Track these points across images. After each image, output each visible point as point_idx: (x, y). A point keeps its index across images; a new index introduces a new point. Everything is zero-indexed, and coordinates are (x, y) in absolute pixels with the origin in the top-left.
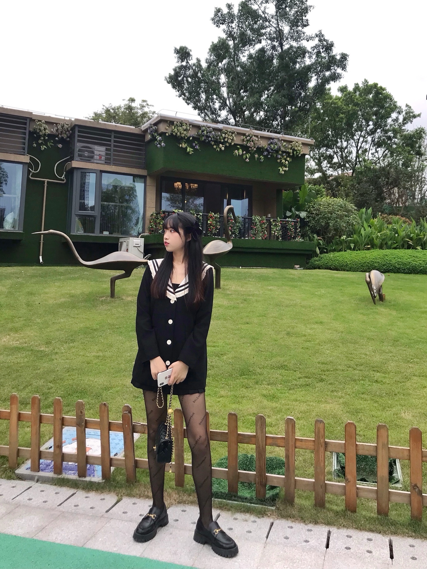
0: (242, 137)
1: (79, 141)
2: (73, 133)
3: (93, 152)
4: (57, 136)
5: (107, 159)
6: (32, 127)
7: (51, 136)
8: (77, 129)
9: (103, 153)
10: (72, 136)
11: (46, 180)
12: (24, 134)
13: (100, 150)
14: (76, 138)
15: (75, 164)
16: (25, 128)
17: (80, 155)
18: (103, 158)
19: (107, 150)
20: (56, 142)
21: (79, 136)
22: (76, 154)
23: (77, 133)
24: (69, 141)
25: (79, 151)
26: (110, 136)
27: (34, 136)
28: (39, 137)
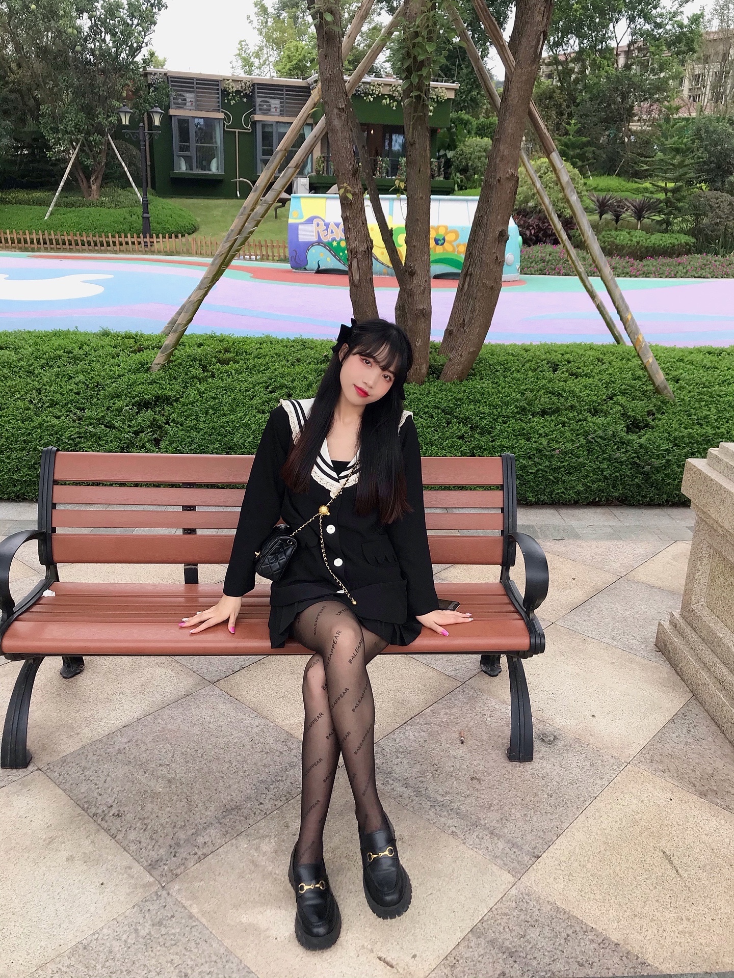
0: (388, 88)
1: (258, 97)
2: (253, 90)
3: (270, 106)
4: (242, 92)
5: (281, 111)
6: (222, 87)
7: (238, 92)
8: (256, 87)
9: (278, 106)
10: (253, 91)
11: (237, 130)
12: (218, 94)
13: (275, 103)
14: (257, 95)
15: (257, 117)
16: (218, 89)
17: (260, 109)
18: (278, 110)
19: (281, 102)
20: (241, 97)
21: (258, 93)
22: (257, 108)
23: (256, 90)
24: (252, 96)
25: (260, 105)
26: (282, 90)
27: (225, 93)
28: (229, 94)
